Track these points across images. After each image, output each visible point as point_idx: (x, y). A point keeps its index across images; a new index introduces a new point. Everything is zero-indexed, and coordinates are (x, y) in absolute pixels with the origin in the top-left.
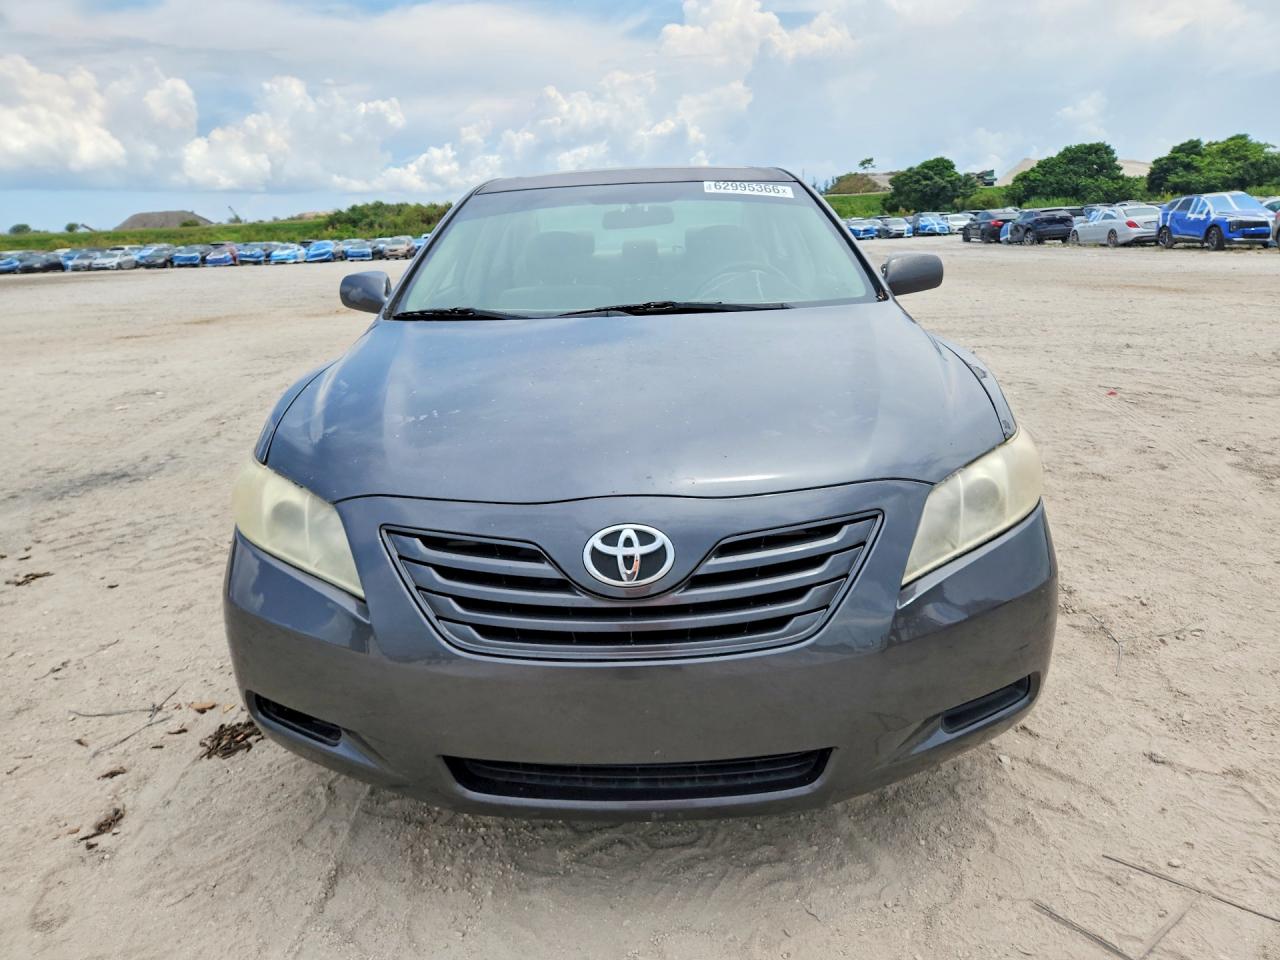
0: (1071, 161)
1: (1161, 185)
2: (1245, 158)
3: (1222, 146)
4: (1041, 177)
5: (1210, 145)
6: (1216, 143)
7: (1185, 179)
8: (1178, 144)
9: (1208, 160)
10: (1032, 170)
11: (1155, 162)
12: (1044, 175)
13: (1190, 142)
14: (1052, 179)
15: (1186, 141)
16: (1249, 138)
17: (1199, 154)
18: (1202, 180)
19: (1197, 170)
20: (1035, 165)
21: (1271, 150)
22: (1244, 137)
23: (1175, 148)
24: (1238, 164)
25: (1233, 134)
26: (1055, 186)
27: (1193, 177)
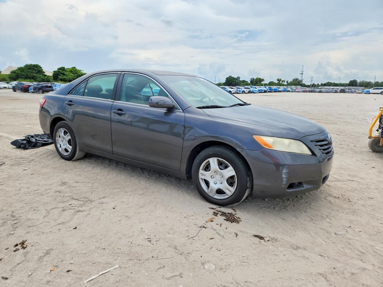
0: (29, 69)
1: (57, 78)
2: (77, 73)
3: (70, 69)
4: (20, 73)
5: (67, 69)
6: (69, 69)
7: (63, 77)
8: (59, 68)
9: (68, 73)
10: (16, 70)
11: (54, 72)
12: (21, 72)
13: (62, 67)
14: (24, 73)
15: (61, 67)
16: (76, 68)
17: (65, 71)
18: (68, 78)
19: (66, 75)
20: (17, 69)
21: (82, 72)
22: (75, 68)
23: (58, 68)
24: (76, 75)
25: (72, 67)
26: (25, 76)
27: (65, 77)
